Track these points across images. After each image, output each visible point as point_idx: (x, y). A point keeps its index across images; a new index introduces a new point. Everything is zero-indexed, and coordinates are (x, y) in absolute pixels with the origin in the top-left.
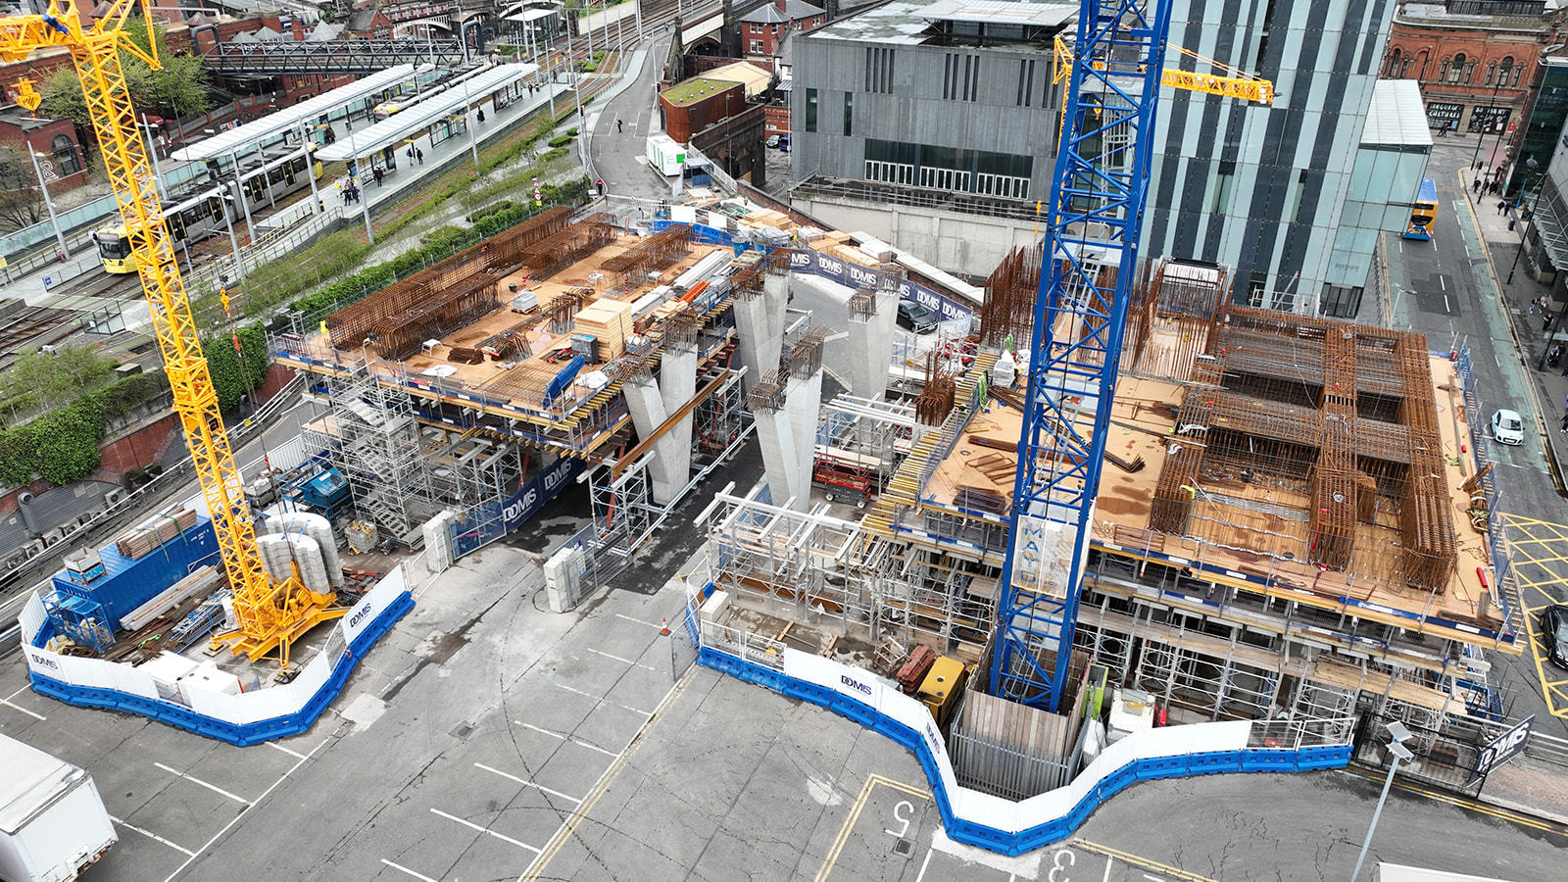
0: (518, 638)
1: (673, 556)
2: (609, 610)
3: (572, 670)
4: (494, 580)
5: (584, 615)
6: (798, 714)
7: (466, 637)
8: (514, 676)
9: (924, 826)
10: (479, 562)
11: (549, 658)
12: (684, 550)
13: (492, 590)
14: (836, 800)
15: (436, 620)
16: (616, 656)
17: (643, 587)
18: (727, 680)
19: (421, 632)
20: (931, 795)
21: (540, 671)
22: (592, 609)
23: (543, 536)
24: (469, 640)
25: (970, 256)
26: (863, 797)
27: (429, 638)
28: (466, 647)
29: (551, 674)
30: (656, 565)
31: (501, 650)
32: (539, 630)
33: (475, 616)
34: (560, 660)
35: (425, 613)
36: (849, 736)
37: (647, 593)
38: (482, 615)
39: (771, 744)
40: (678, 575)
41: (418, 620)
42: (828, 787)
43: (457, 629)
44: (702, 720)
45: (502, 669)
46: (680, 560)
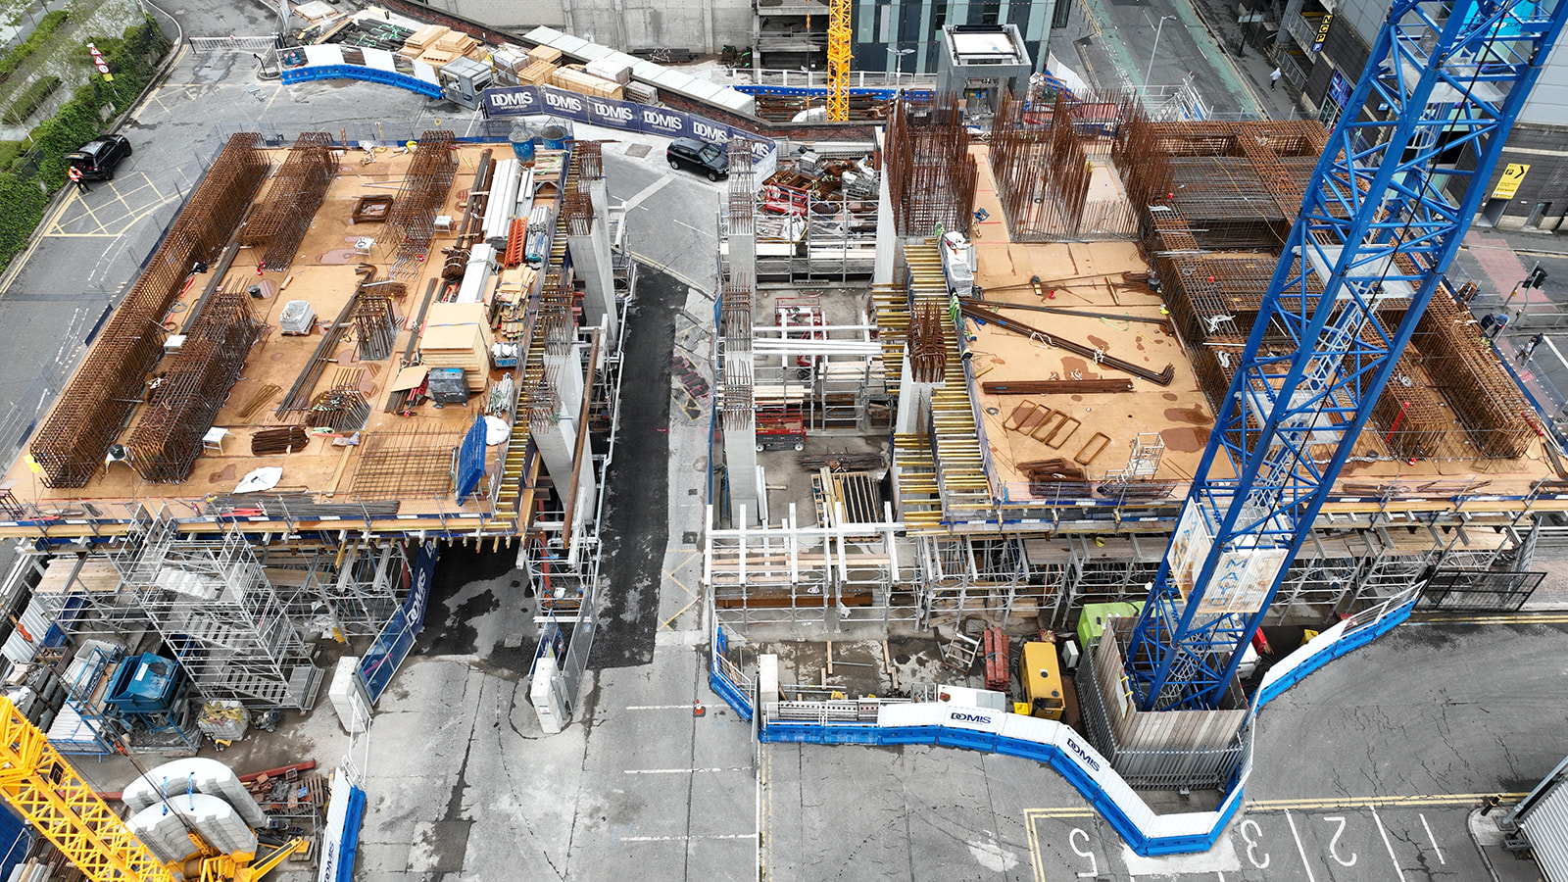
0: (529, 790)
1: (638, 597)
2: (614, 705)
3: (627, 810)
4: (443, 716)
5: (588, 723)
6: (908, 765)
7: (465, 816)
8: (562, 849)
9: (1108, 853)
10: (405, 695)
11: (587, 803)
12: (646, 583)
13: (450, 732)
14: (1010, 861)
15: (408, 807)
16: (663, 768)
17: (633, 654)
18: (809, 751)
19: (400, 833)
20: (1093, 809)
21: (588, 828)
22: (592, 712)
23: (462, 625)
24: (471, 821)
25: (664, 26)
26: (1033, 842)
27: (419, 839)
28: (475, 832)
29: (604, 827)
30: (628, 617)
31: (521, 818)
32: (549, 768)
33: (454, 780)
34: (600, 801)
35: (387, 802)
36: (975, 771)
37: (641, 663)
38: (462, 774)
39: (906, 817)
40: (662, 623)
41: (385, 816)
42: (993, 847)
43: (445, 810)
44: (814, 818)
45: (541, 846)
46: (650, 600)
